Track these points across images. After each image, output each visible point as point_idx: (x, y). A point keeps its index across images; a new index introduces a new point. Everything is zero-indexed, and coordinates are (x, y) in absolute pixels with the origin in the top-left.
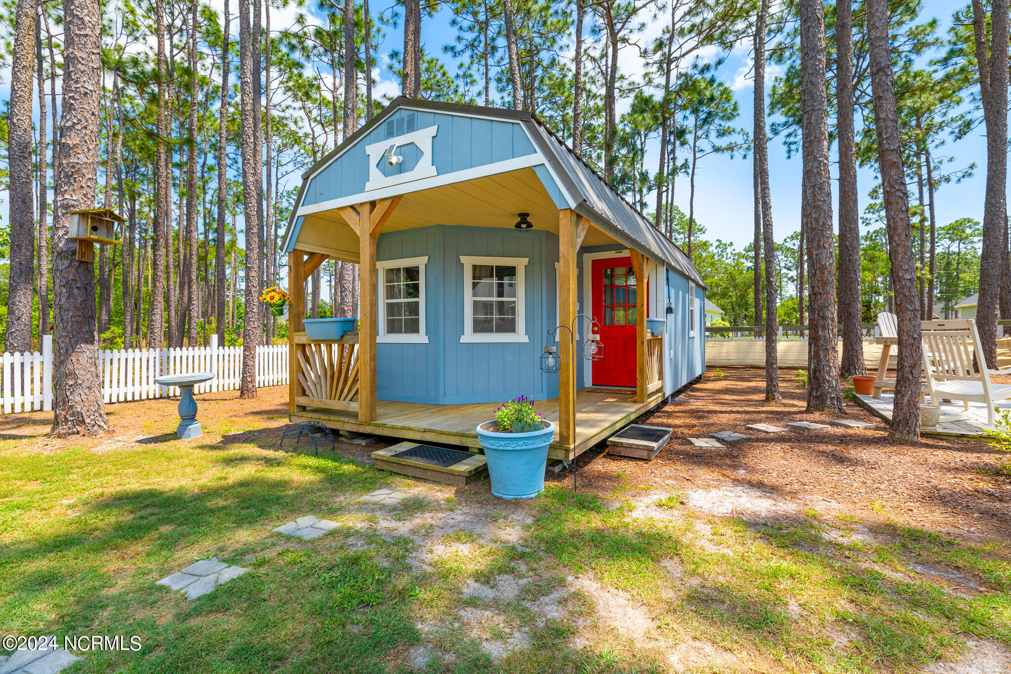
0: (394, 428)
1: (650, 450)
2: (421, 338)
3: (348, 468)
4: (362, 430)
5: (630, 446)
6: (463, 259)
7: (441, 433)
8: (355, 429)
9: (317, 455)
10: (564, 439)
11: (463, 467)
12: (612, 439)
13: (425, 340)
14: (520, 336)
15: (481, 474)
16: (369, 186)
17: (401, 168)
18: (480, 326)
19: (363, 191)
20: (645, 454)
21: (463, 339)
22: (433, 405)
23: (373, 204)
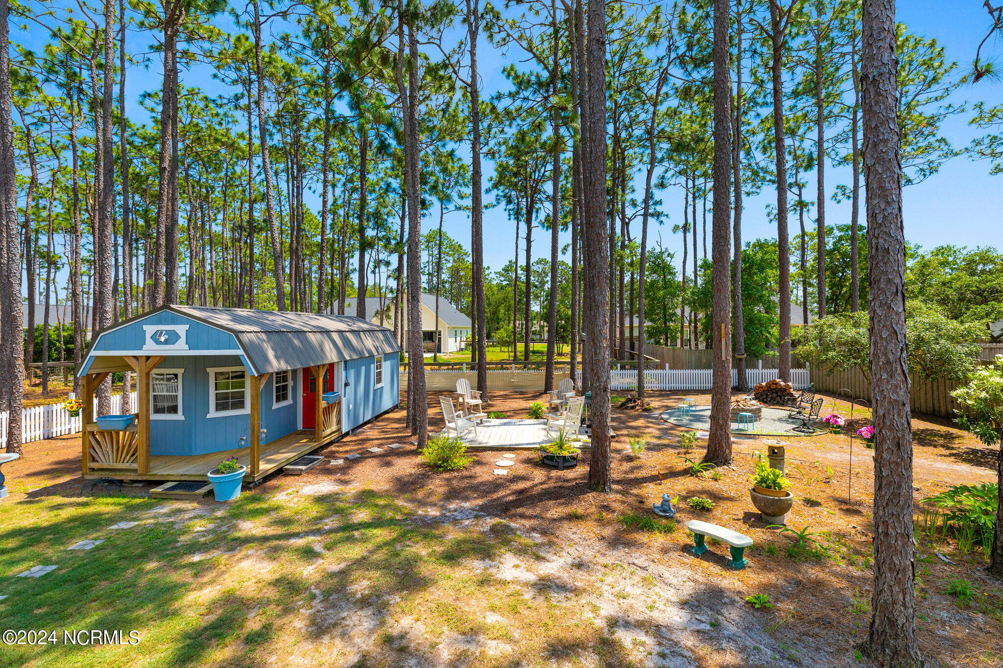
0: (162, 475)
1: (301, 470)
2: (179, 416)
3: (138, 501)
4: (140, 478)
5: (293, 470)
6: (208, 370)
7: (191, 475)
8: (135, 478)
9: (111, 496)
10: (252, 472)
11: (203, 490)
12: (288, 467)
13: (183, 418)
14: (247, 410)
15: (211, 493)
16: (145, 347)
17: (166, 342)
18: (220, 407)
19: (141, 349)
20: (299, 472)
21: (209, 416)
22: (187, 456)
23: (148, 358)
